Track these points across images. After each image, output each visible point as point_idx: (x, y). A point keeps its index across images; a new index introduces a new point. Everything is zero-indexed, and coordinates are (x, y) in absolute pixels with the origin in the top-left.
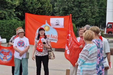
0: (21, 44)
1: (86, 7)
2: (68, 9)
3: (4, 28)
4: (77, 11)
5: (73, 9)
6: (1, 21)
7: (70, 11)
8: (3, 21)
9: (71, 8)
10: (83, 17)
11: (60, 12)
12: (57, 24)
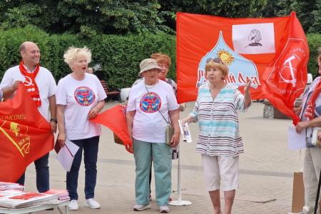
0: (151, 103)
6: (122, 37)
8: (126, 38)
11: (291, 5)
12: (254, 41)
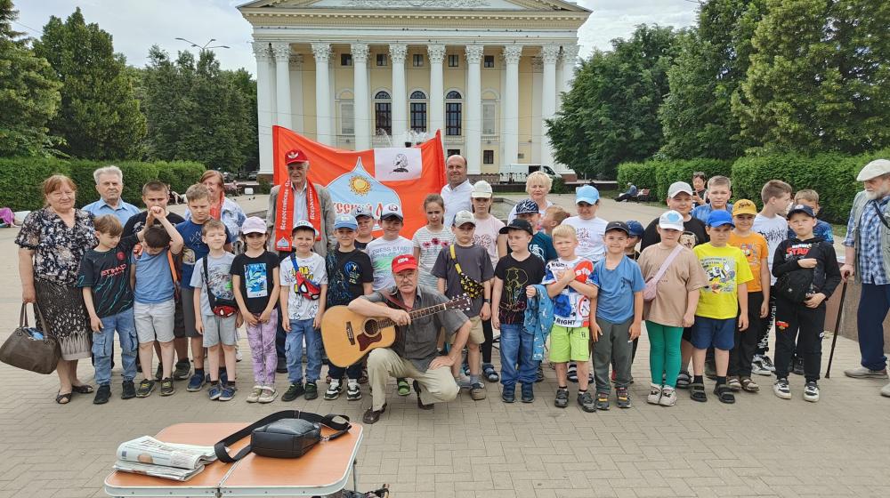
1: (224, 123)
2: (178, 128)
3: (19, 180)
4: (200, 133)
5: (190, 130)
7: (182, 134)
9: (184, 126)
10: (218, 149)
